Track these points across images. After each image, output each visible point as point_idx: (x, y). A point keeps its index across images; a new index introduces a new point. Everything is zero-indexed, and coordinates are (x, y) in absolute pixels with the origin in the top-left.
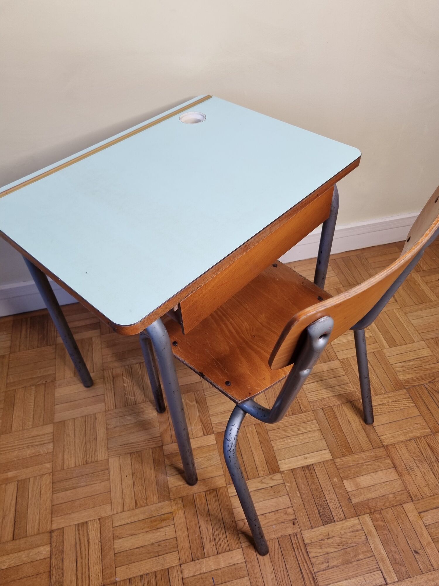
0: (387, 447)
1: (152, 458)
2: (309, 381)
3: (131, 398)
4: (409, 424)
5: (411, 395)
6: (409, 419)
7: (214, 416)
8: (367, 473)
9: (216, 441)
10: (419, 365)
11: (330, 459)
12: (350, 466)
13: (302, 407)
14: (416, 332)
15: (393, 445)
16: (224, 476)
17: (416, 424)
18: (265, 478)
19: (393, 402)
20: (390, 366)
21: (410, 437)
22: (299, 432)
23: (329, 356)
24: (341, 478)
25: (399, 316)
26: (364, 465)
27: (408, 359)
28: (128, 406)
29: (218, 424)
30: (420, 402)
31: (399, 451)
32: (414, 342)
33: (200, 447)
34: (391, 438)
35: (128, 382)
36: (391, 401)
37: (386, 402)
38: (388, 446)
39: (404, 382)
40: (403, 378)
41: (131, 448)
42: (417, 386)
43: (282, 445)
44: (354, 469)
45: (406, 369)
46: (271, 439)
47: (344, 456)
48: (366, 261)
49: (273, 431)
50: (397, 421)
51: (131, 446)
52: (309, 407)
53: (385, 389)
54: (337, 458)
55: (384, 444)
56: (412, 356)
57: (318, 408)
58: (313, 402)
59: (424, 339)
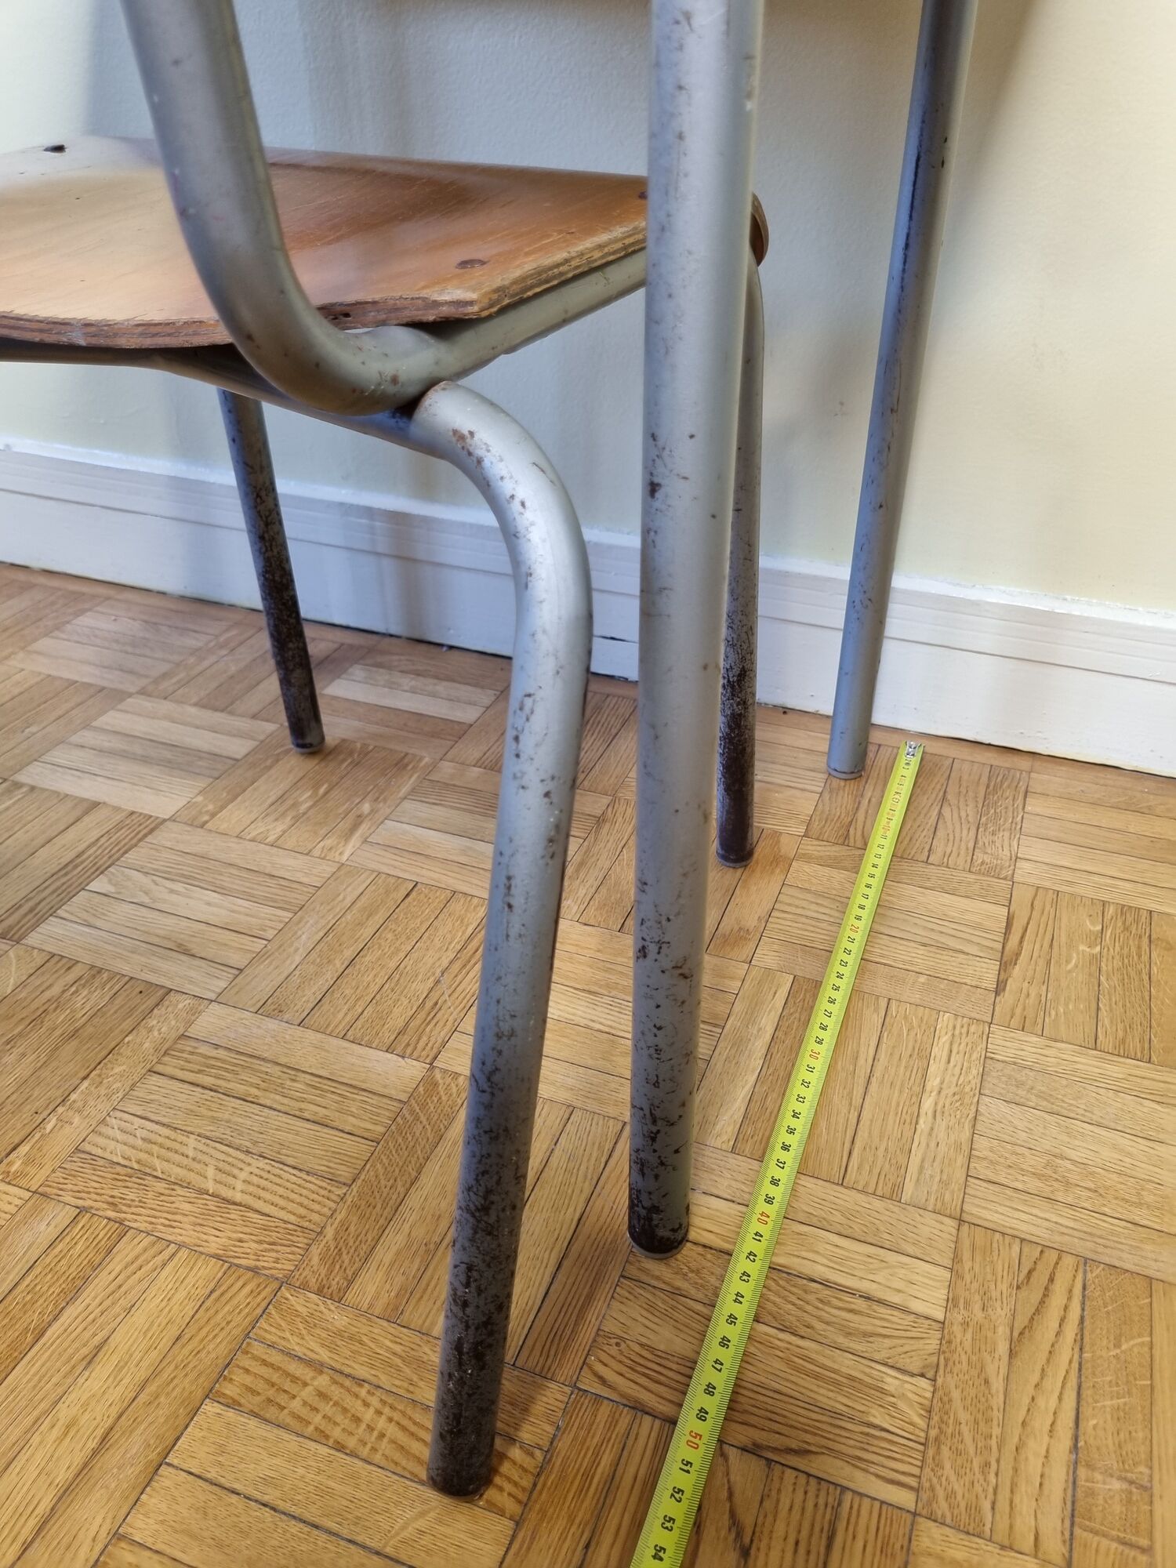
2: (200, 1072)
14: (961, 1160)
25: (940, 1051)
30: (571, 1520)
52: (46, 1171)
57: (68, 1199)
58: (91, 1159)
59: (965, 1217)
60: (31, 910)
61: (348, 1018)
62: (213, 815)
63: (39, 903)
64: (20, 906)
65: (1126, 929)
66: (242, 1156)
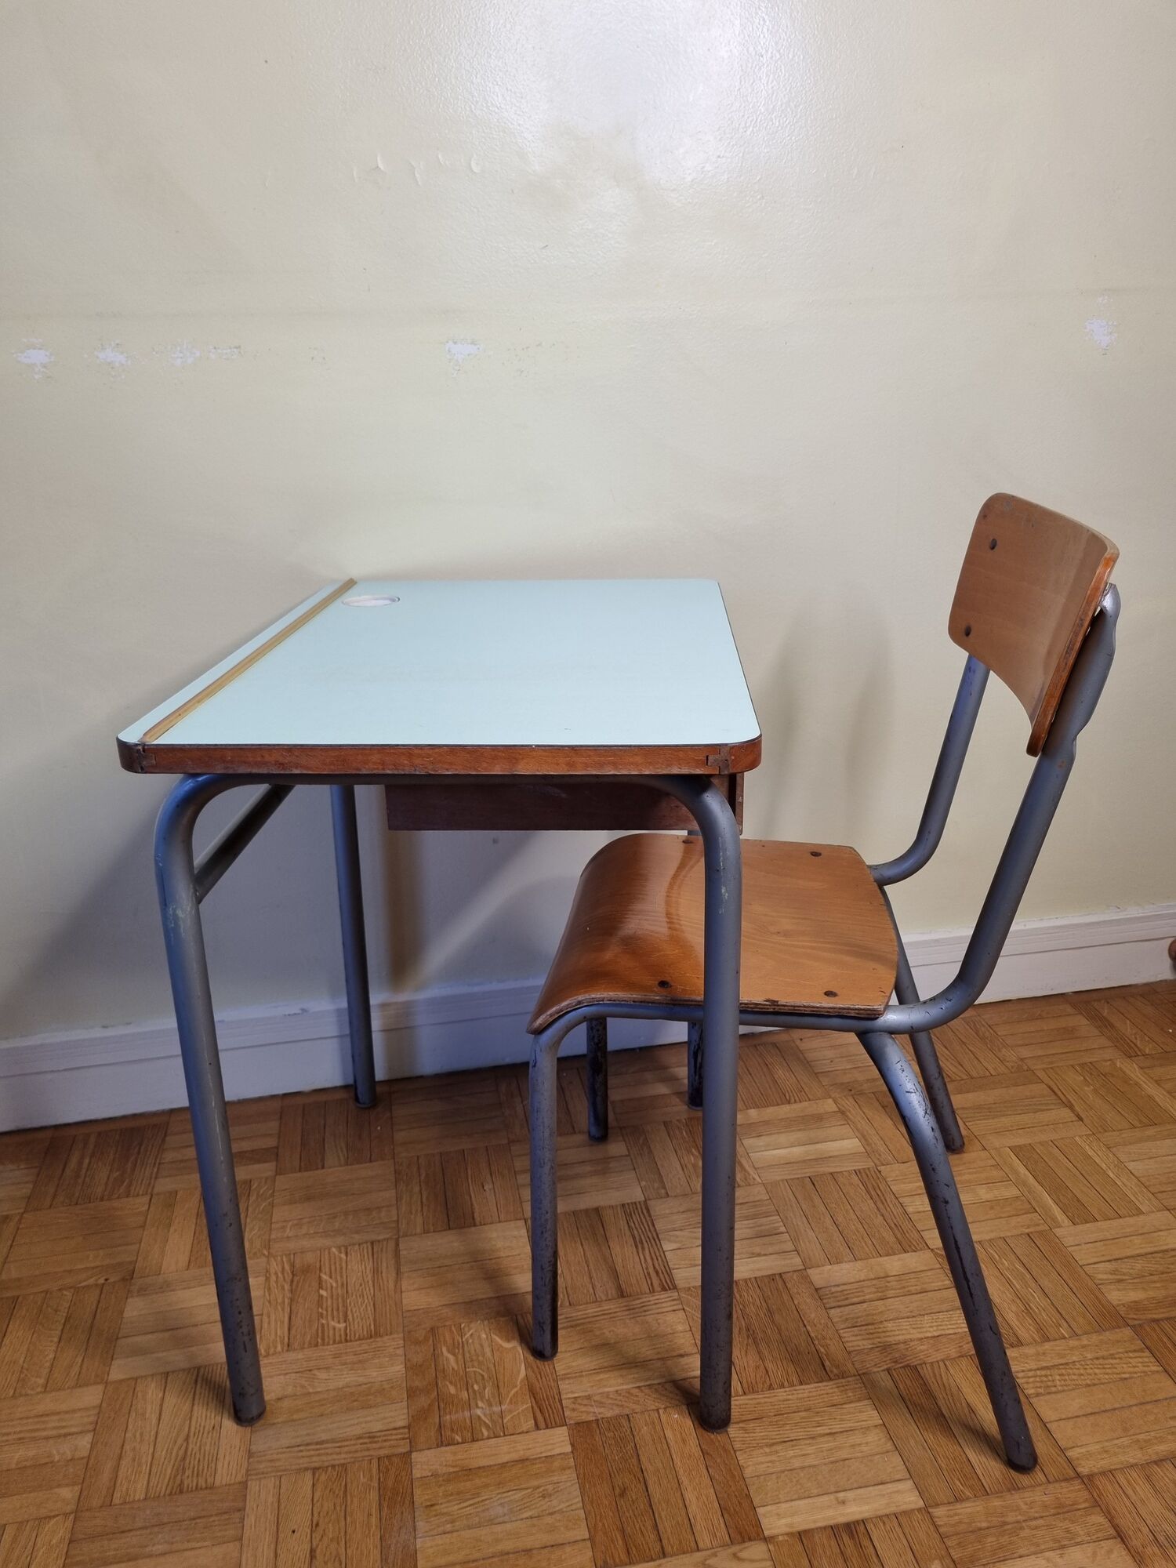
0: (1089, 1479)
1: (376, 1485)
2: (847, 1299)
3: (337, 1325)
4: (1152, 1418)
5: (1148, 1343)
6: (1148, 1407)
7: (568, 1378)
8: (1033, 1549)
9: (573, 1445)
10: (1161, 1268)
11: (913, 1506)
12: (980, 1529)
13: (827, 1363)
14: (1145, 1190)
15: (1108, 1473)
16: (588, 1544)
17: (1171, 1418)
18: (715, 1555)
19: (1097, 1358)
20: (1080, 1269)
21: (1157, 1453)
22: (820, 1430)
23: (902, 1240)
24: (954, 1562)
25: (1091, 1153)
26: (1022, 1528)
27: (1129, 1253)
28: (323, 1345)
29: (579, 1401)
31: (1130, 1492)
32: (1140, 1212)
33: (522, 1461)
34: (1099, 1453)
35: (332, 1287)
36: (1089, 1356)
37: (1075, 1359)
38: (1092, 1475)
39: (1124, 1309)
40: (1120, 1300)
41: (319, 1455)
42: (1162, 1320)
43: (769, 1464)
44: (994, 1539)
45: (1127, 1277)
46: (737, 1446)
47: (958, 1499)
48: (989, 1031)
49: (741, 1425)
50: (1115, 1409)
51: (317, 1450)
52: (850, 1365)
53: (1069, 1325)
54: (937, 1505)
55: (1079, 1470)
56: (1138, 1246)
57: (875, 1370)
58: (860, 1352)
59: (1169, 1208)
60: (657, 1272)
61: (871, 1248)
62: (664, 1188)
63: (654, 1268)
64: (649, 1274)
65: (1091, 1074)
66: (914, 1319)
